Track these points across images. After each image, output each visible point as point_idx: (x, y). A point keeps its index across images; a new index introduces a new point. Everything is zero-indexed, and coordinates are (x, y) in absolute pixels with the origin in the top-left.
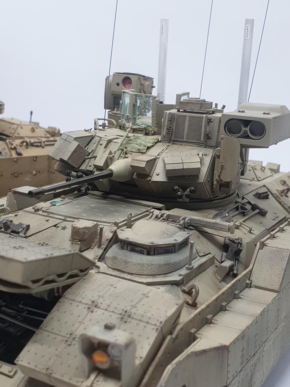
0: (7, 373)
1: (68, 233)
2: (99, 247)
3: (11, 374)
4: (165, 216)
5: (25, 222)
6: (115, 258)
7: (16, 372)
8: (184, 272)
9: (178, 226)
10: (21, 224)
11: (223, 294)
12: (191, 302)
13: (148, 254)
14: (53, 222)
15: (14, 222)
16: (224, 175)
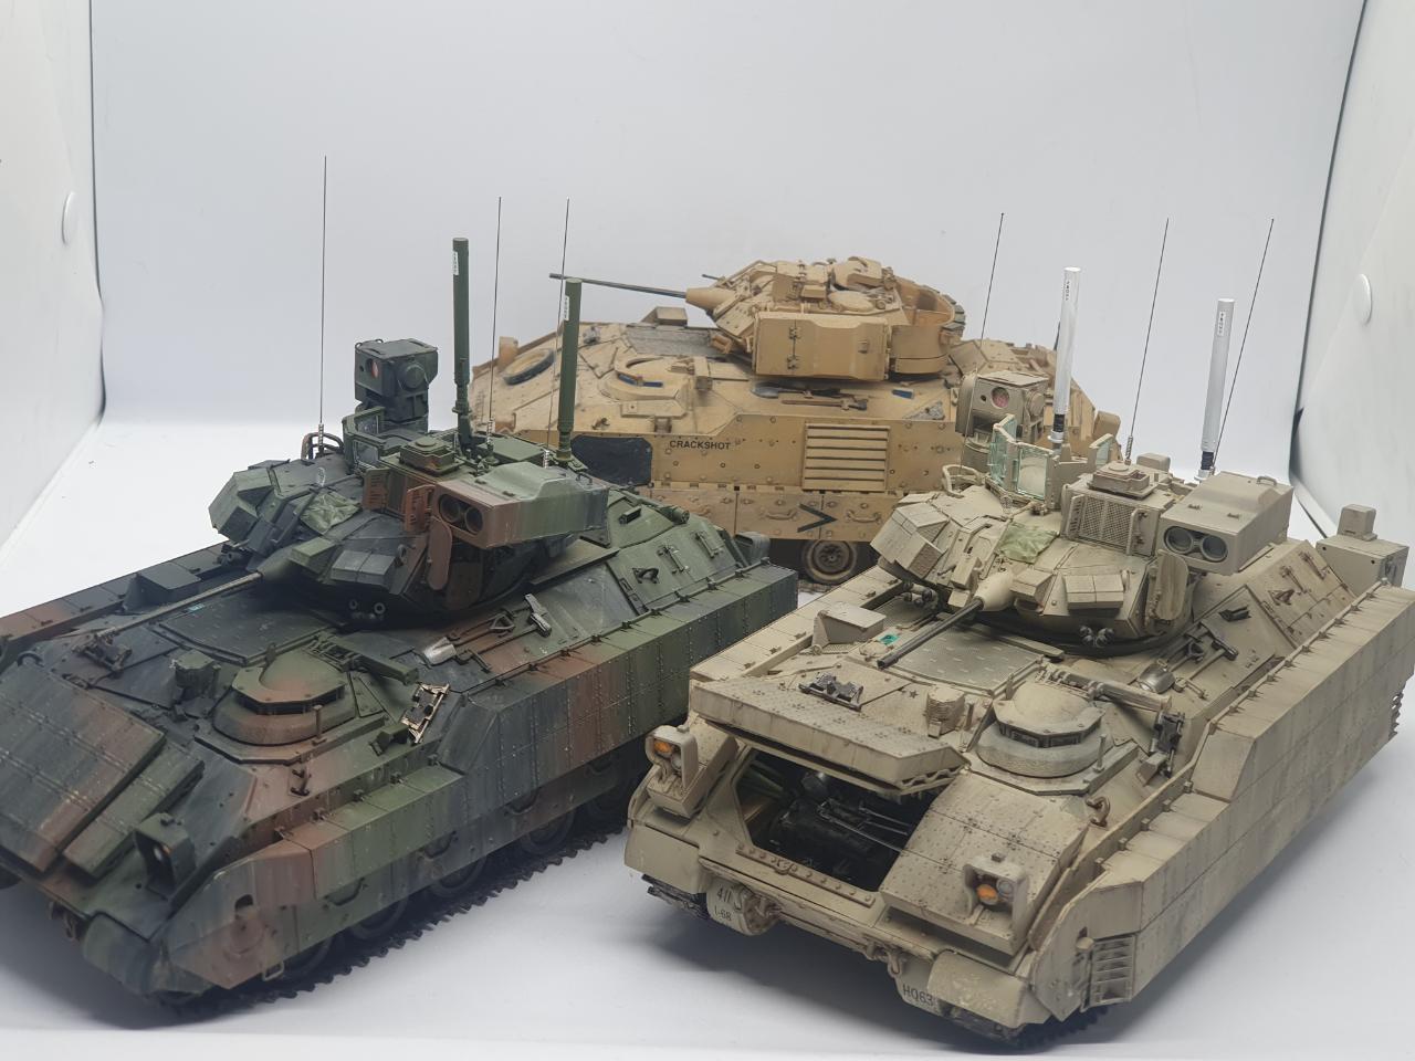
0: (863, 901)
1: (920, 703)
2: (968, 728)
3: (869, 903)
4: (1065, 677)
5: (857, 684)
6: (992, 750)
7: (874, 901)
8: (1091, 776)
9: (1084, 695)
10: (850, 685)
11: (1145, 807)
12: (1098, 820)
13: (1041, 746)
14: (896, 683)
15: (838, 680)
16: (1161, 611)
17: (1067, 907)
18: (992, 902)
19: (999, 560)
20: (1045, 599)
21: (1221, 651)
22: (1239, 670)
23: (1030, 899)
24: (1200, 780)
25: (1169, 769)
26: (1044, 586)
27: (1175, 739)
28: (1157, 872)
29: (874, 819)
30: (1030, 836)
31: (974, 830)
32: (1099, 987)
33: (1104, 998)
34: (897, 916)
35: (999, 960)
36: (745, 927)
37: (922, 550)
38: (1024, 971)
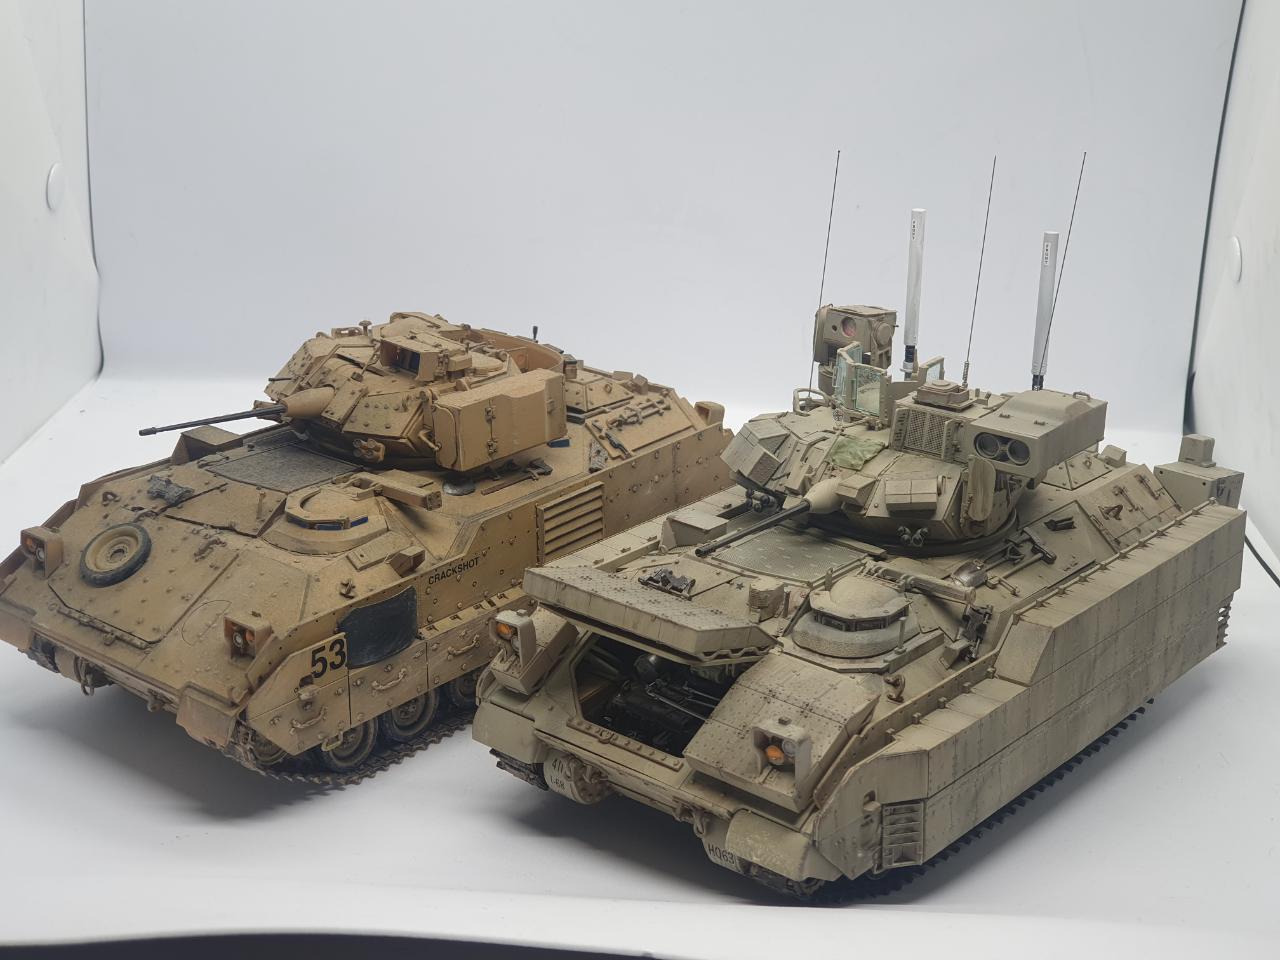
0: (672, 765)
1: (745, 593)
2: (785, 616)
3: (677, 767)
4: (880, 571)
5: (690, 576)
6: (805, 634)
7: (682, 765)
8: (891, 657)
9: (896, 587)
10: (683, 578)
11: (942, 687)
12: (894, 696)
13: (848, 629)
14: (725, 576)
15: (675, 574)
16: (974, 511)
17: (852, 769)
18: (779, 762)
19: (830, 468)
20: (868, 503)
21: (1040, 555)
22: (1057, 572)
23: (815, 761)
24: (1002, 666)
25: (973, 656)
26: (868, 489)
27: (982, 629)
28: (945, 743)
29: (696, 697)
30: (823, 704)
31: (773, 700)
32: (890, 850)
33: (896, 862)
34: (701, 779)
35: (785, 817)
36: (577, 796)
37: (761, 459)
38: (809, 828)
